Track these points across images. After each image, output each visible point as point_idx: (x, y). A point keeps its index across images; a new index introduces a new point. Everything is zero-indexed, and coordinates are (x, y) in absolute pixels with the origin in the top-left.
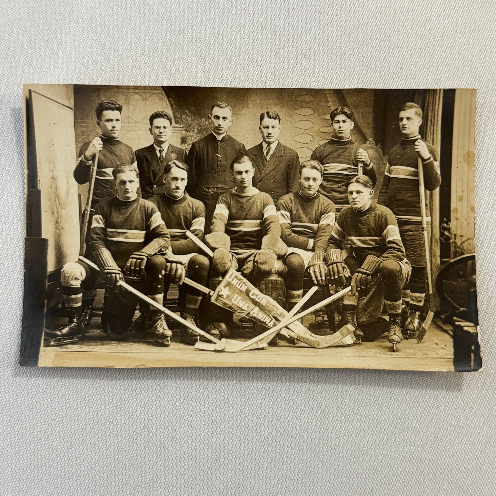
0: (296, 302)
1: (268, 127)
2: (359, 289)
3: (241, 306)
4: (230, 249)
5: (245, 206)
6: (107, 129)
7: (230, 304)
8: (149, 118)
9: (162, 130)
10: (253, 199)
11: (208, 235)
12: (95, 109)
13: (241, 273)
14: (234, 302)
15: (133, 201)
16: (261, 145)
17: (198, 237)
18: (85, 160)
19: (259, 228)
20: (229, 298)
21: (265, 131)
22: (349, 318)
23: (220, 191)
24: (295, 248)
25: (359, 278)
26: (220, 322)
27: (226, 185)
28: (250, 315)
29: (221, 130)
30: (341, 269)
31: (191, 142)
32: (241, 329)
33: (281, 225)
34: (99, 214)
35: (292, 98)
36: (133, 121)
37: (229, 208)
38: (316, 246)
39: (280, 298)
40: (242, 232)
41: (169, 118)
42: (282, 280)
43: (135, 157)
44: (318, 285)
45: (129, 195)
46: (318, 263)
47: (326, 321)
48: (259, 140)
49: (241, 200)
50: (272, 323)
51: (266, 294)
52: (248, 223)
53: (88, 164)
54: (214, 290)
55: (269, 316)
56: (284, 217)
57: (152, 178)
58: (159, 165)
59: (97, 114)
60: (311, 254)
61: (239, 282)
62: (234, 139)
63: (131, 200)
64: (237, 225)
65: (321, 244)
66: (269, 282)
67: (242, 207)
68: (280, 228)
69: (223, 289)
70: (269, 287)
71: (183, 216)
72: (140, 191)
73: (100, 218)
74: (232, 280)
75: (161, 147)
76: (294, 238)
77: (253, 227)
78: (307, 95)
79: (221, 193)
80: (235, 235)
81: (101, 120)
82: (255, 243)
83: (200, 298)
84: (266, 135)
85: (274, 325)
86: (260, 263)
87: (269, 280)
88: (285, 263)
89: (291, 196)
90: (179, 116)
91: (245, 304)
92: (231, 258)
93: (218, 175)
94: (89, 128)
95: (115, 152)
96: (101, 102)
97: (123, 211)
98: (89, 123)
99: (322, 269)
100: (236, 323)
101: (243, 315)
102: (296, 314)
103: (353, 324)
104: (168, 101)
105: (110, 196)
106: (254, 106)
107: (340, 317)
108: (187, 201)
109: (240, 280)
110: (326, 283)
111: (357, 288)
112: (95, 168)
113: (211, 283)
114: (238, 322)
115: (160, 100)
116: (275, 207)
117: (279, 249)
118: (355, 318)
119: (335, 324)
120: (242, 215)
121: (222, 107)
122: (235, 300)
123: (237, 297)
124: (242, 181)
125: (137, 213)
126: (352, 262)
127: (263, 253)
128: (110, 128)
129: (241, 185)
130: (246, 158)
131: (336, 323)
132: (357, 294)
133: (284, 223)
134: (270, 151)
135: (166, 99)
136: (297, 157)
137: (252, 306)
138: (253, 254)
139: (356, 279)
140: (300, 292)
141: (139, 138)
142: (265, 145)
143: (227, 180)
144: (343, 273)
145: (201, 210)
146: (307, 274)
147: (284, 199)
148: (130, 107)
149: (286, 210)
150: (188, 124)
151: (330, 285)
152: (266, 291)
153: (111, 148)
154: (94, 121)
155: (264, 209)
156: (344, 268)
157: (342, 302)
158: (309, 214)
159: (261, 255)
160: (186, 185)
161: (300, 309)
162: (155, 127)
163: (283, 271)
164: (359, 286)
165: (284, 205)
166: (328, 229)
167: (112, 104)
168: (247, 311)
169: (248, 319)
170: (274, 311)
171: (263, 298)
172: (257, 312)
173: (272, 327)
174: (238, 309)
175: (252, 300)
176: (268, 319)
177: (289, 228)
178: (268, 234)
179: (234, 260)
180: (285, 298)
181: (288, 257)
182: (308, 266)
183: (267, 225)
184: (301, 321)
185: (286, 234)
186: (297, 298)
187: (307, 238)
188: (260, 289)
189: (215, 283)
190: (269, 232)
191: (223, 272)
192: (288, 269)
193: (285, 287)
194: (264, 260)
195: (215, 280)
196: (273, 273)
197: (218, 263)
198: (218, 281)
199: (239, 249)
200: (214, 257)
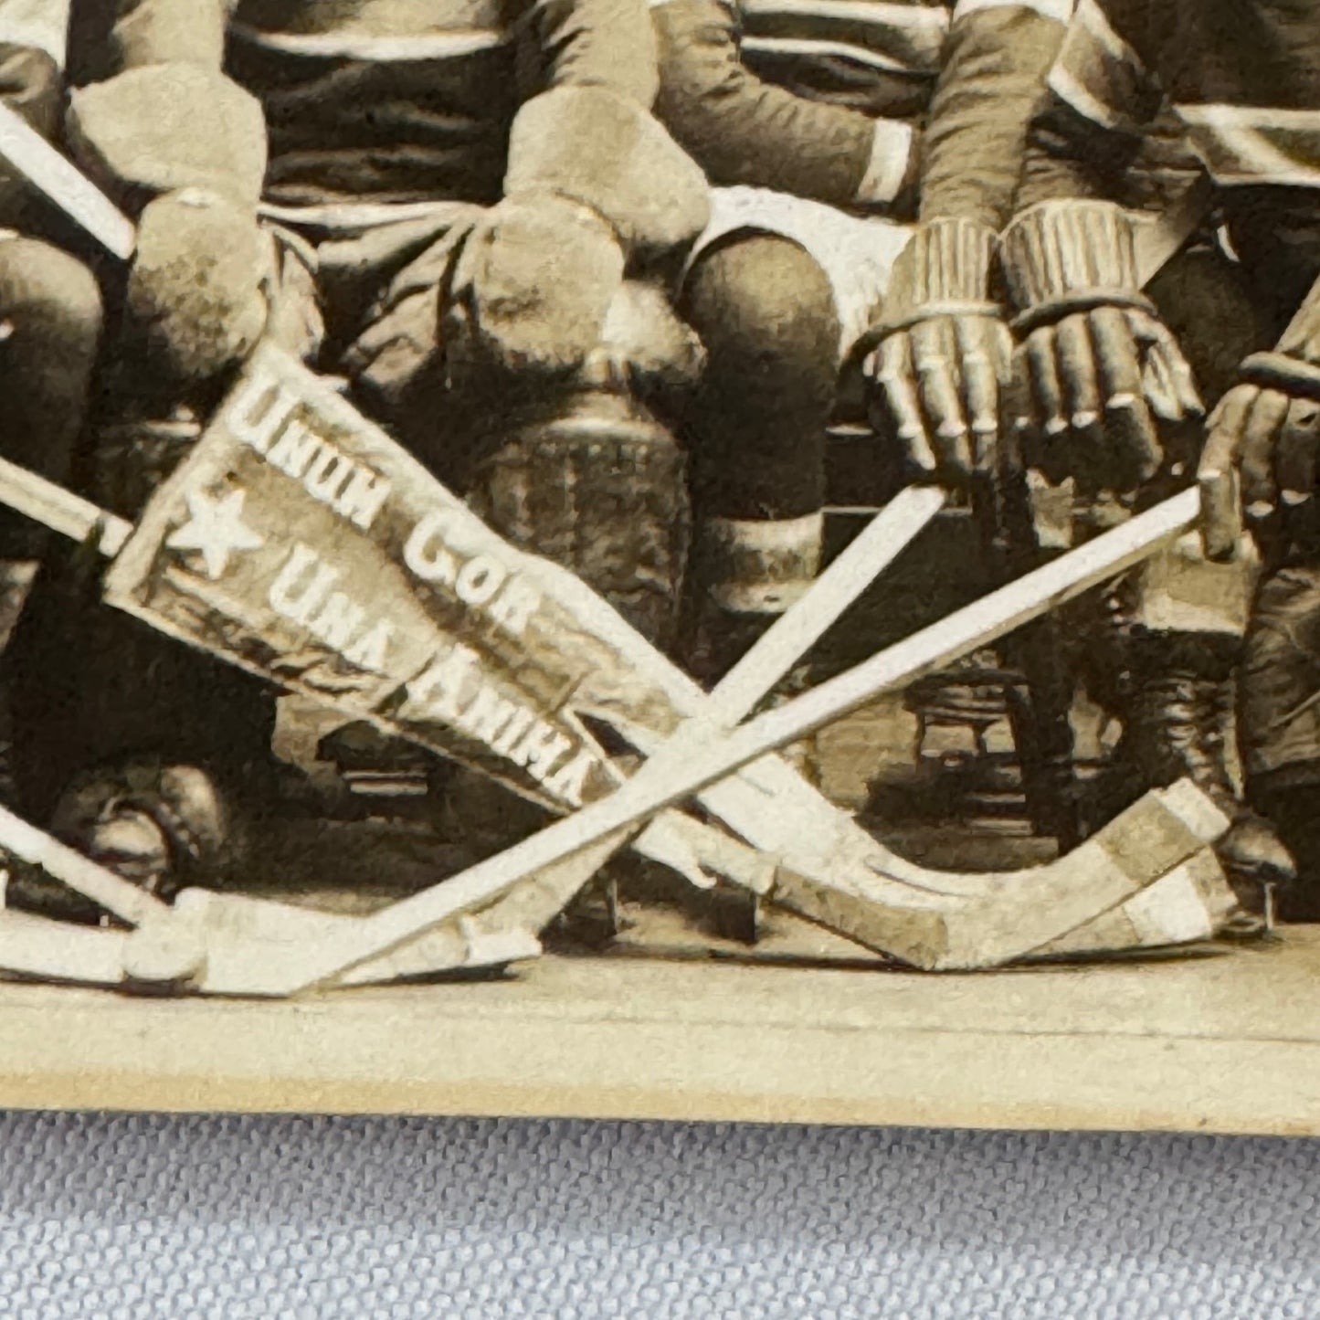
0: (772, 608)
2: (1262, 509)
3: (335, 641)
4: (266, 198)
7: (255, 620)
11: (94, 89)
13: (341, 382)
14: (282, 605)
17: (17, 107)
19: (486, 39)
20: (247, 568)
22: (1183, 739)
24: (765, 193)
25: (1260, 426)
26: (173, 764)
28: (404, 711)
30: (1120, 358)
32: (334, 817)
38: (934, 173)
39: (643, 574)
40: (356, 71)
42: (666, 437)
44: (945, 475)
46: (949, 306)
47: (1003, 758)
50: (576, 773)
51: (533, 546)
54: (131, 510)
55: (553, 715)
60: (888, 238)
61: (329, 453)
65: (974, 160)
66: (560, 459)
68: (649, 36)
69: (200, 503)
70: (558, 490)
74: (275, 439)
76: (762, 115)
77: (440, 29)
80: (301, 93)
82: (452, 154)
83: (24, 573)
85: (596, 788)
86: (495, 307)
87: (559, 438)
88: (684, 306)
91: (370, 624)
92: (265, 264)
99: (976, 357)
100: (292, 770)
101: (354, 707)
102: (766, 703)
103: (1218, 785)
107: (1115, 729)
109: (332, 434)
110: (1003, 460)
111: (1247, 499)
113: (110, 454)
114: (310, 767)
117: (643, 201)
118: (1229, 735)
119: (1070, 779)
122: (294, 594)
123: (312, 570)
126: (1211, 299)
127: (512, 229)
131: (1082, 774)
132: (1247, 547)
137: (424, 636)
138: (439, 234)
139: (1242, 430)
140: (803, 532)
144: (1135, 389)
146: (855, 395)
151: (1035, 480)
152: (532, 522)
156: (1143, 346)
157: (1127, 609)
159: (498, 247)
163: (667, 368)
164: (1266, 486)
166: (1018, 42)
168: (384, 677)
169: (391, 738)
170: (595, 676)
171: (508, 579)
172: (465, 686)
173: (576, 801)
174: (313, 665)
175: (425, 593)
176: (548, 739)
177: (723, 35)
178: (560, 81)
179: (293, 281)
180: (679, 581)
181: (713, 261)
182: (866, 327)
183: (549, 15)
184: (806, 757)
185: (695, 86)
186: (781, 581)
187: (857, 115)
188: (490, 503)
189: (140, 455)
190: (563, 70)
191: (205, 372)
192: (709, 354)
193: (683, 494)
194: (528, 286)
195: (144, 436)
196: (588, 388)
197: (169, 303)
198: (160, 447)
199: (330, 196)
200: (135, 255)
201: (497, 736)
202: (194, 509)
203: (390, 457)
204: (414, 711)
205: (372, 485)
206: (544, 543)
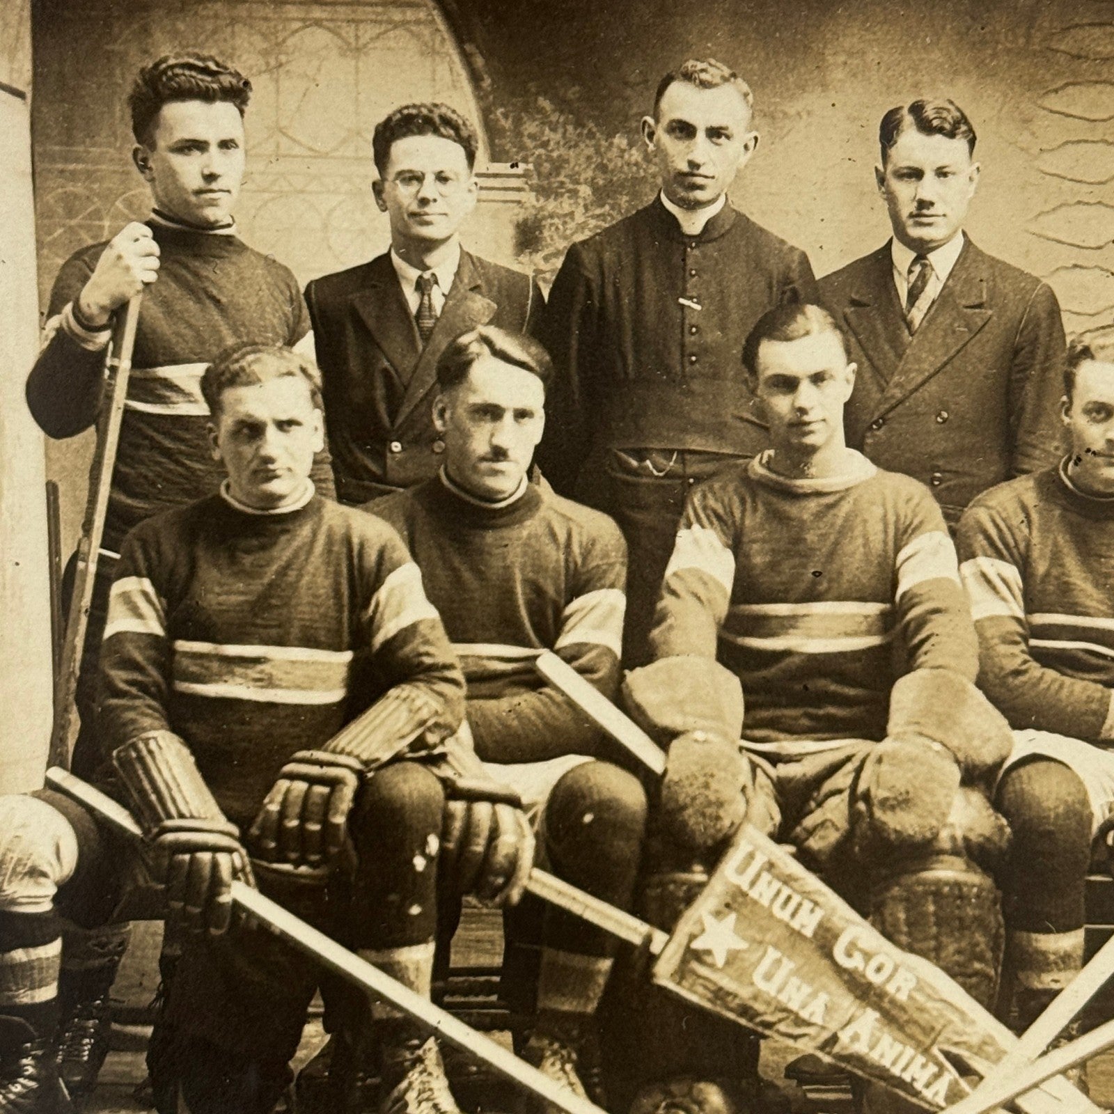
0: (1055, 986)
1: (916, 174)
3: (793, 1006)
4: (744, 737)
5: (811, 537)
6: (182, 189)
7: (745, 993)
8: (370, 136)
9: (430, 188)
10: (845, 507)
11: (638, 670)
12: (125, 97)
13: (792, 849)
14: (761, 985)
15: (296, 516)
16: (883, 258)
17: (592, 681)
18: (77, 329)
19: (874, 641)
20: (738, 964)
21: (905, 192)
23: (694, 468)
24: (1044, 733)
26: (699, 1080)
27: (722, 438)
28: (836, 1049)
29: (701, 187)
31: (563, 245)
33: (979, 626)
34: (139, 574)
35: (1028, 37)
36: (297, 150)
37: (737, 545)
39: (977, 966)
40: (796, 660)
41: (464, 133)
42: (988, 882)
43: (306, 312)
45: (274, 487)
48: (879, 233)
49: (792, 509)
50: (942, 1086)
51: (910, 949)
52: (824, 617)
53: (90, 347)
54: (668, 927)
55: (926, 1051)
56: (994, 588)
57: (382, 408)
58: (415, 348)
59: (133, 117)
61: (786, 891)
62: (761, 230)
63: (285, 508)
64: (774, 623)
66: (926, 893)
67: (798, 540)
68: (974, 638)
69: (709, 921)
70: (924, 915)
71: (526, 581)
72: (328, 467)
73: (145, 594)
74: (753, 883)
75: (425, 268)
76: (1043, 686)
77: (847, 634)
78: (1101, 25)
79: (699, 479)
80: (764, 673)
81: (153, 146)
82: (855, 710)
83: (605, 964)
84: (907, 208)
85: (954, 1096)
86: (884, 803)
87: (924, 883)
88: (997, 803)
89: (1024, 489)
90: (507, 124)
91: (814, 995)
92: (745, 777)
93: (683, 393)
94: (101, 180)
95: (215, 292)
96: (156, 65)
97: (248, 560)
98: (95, 162)
100: (771, 1085)
101: (806, 1047)
102: (1055, 1044)
104: (456, 58)
105: (187, 493)
106: (854, 75)
108: (543, 512)
109: (787, 880)
112: (125, 364)
113: (654, 892)
114: (781, 1082)
115: (422, 54)
116: (949, 543)
117: (970, 738)
120: (796, 578)
121: (705, 85)
122: (768, 977)
123: (778, 962)
124: (799, 423)
125: (310, 568)
127: (894, 756)
128: (195, 182)
129: (795, 441)
130: (814, 317)
133: (991, 619)
134: (924, 284)
135: (450, 48)
136: (1054, 311)
137: (847, 1003)
138: (849, 759)
140: (1072, 941)
141: (325, 227)
142: (902, 257)
143: (729, 420)
145: (606, 555)
146: (1102, 856)
147: (992, 503)
148: (285, 84)
149: (1000, 556)
150: (549, 159)
152: (909, 934)
153: (196, 275)
154: (120, 150)
155: (897, 550)
158: (1107, 576)
159: (884, 767)
160: (537, 439)
161: (1073, 1021)
162: (400, 173)
163: (988, 839)
165: (993, 532)
167: (205, 71)
168: (823, 1028)
169: (829, 1064)
170: (950, 1028)
171: (896, 969)
172: (872, 1035)
173: (943, 1104)
174: (780, 1021)
175: (846, 977)
176: (924, 1066)
177: (1018, 639)
178: (919, 667)
179: (762, 787)
180: (1000, 969)
181: (1014, 774)
182: (1107, 815)
183: (913, 625)
184: (1080, 1078)
185: (1002, 668)
186: (1060, 970)
187: (1100, 686)
188: (883, 922)
189: (672, 893)
190: (922, 659)
191: (710, 842)
192: (1014, 832)
193: (1000, 917)
194: (903, 790)
195: (674, 882)
196: (942, 852)
197: (688, 800)
198: (685, 888)
199: (782, 736)
200: (665, 772)
201: (894, 1063)
202: (707, 926)
203: (824, 895)
204: (843, 1049)
205: (812, 911)
206: (917, 946)
